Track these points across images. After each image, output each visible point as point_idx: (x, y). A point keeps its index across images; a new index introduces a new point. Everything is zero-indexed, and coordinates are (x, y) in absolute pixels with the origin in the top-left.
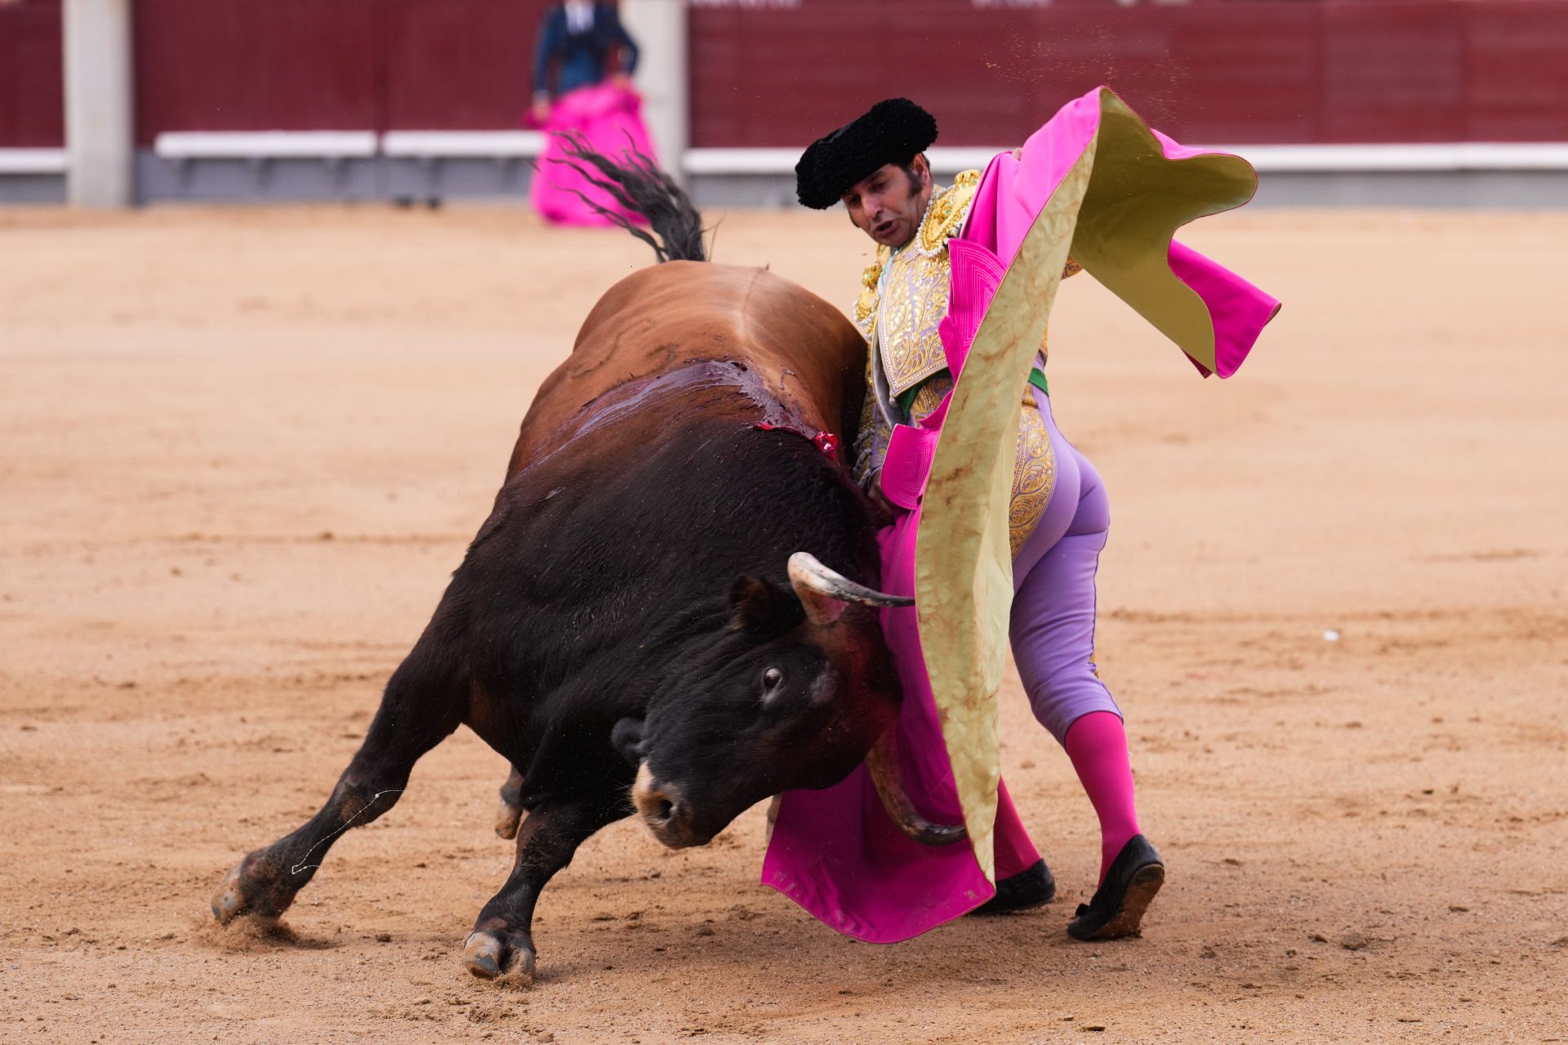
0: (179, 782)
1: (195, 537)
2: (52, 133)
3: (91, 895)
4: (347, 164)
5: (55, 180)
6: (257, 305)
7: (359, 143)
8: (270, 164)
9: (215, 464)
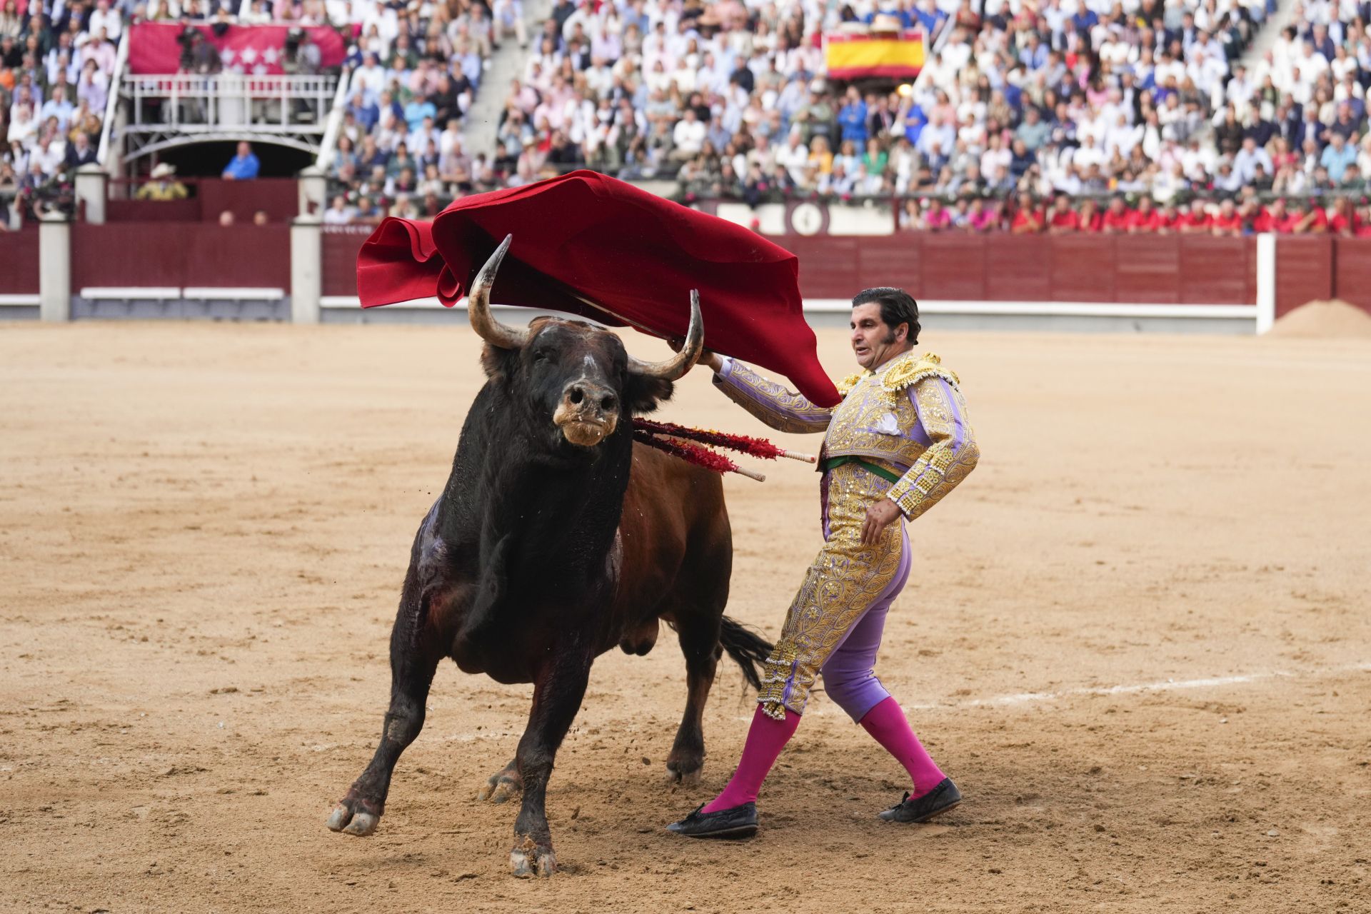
0: (72, 556)
1: (86, 454)
2: (34, 288)
3: (29, 602)
4: (167, 302)
5: (36, 308)
6: (121, 360)
7: (173, 293)
8: (132, 302)
9: (97, 424)
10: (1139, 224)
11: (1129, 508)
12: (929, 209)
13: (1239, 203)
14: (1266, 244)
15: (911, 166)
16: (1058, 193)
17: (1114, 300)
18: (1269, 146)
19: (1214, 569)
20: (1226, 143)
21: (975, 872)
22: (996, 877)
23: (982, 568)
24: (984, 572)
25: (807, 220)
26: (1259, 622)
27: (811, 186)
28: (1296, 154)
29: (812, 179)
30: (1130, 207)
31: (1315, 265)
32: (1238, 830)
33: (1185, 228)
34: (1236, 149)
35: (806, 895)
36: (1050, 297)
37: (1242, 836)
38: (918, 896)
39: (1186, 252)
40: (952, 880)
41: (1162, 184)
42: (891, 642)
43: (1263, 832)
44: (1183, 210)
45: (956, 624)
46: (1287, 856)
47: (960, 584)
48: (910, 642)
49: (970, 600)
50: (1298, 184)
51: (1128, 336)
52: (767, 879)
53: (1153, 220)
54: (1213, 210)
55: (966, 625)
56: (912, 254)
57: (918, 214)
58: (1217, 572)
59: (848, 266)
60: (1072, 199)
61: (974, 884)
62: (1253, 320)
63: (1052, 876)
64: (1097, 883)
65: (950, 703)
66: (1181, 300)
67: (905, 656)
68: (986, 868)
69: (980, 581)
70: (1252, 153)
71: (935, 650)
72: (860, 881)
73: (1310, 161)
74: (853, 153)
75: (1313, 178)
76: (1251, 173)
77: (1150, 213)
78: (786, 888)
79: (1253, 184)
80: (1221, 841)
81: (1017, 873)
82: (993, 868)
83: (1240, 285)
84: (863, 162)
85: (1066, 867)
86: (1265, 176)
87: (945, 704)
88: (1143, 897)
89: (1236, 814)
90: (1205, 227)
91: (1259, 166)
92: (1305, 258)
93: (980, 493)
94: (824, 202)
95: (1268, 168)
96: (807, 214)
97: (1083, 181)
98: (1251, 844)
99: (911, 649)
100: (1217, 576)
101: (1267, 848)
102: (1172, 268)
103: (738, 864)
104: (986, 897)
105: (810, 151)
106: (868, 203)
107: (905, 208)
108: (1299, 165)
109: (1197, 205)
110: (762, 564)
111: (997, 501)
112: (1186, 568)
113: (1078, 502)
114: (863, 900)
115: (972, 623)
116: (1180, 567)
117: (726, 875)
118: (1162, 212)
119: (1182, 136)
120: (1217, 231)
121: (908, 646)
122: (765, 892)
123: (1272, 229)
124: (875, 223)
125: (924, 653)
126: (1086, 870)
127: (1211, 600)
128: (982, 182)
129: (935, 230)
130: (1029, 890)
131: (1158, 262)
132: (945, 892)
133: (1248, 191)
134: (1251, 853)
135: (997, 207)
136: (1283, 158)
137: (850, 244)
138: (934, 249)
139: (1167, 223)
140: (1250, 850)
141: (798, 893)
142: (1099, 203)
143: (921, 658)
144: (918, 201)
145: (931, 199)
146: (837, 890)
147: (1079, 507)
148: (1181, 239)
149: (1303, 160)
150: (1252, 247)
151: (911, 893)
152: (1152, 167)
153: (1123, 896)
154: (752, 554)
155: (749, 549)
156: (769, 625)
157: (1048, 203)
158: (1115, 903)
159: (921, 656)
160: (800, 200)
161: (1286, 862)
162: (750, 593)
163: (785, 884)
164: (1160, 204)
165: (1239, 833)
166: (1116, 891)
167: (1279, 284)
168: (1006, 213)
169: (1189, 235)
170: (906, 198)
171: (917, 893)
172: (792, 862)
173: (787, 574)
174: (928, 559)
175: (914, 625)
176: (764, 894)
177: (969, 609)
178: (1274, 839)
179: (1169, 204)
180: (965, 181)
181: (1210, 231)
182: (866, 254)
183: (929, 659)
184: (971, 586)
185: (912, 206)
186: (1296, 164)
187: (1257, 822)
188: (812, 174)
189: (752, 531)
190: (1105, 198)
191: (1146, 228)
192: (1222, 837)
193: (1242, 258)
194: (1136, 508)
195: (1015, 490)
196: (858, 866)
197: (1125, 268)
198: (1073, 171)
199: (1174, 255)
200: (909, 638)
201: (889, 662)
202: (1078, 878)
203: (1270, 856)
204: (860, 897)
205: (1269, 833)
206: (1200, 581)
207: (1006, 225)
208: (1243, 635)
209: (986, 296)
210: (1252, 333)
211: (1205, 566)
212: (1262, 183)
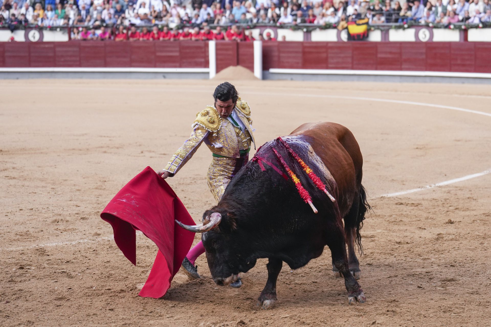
10: (164, 37)
11: (162, 154)
12: (82, 31)
13: (201, 29)
14: (212, 44)
15: (74, 15)
16: (133, 25)
17: (155, 66)
18: (212, 7)
19: (194, 179)
20: (196, 5)
21: (104, 310)
22: (112, 312)
23: (105, 181)
24: (106, 183)
25: (34, 36)
26: (211, 200)
27: (36, 23)
28: (222, 10)
29: (36, 20)
30: (160, 30)
31: (230, 52)
32: (204, 288)
33: (181, 38)
34: (200, 8)
35: (37, 323)
36: (131, 66)
37: (205, 290)
38: (81, 322)
39: (182, 48)
40: (94, 314)
41: (172, 22)
42: (70, 214)
43: (213, 288)
44: (181, 31)
45: (95, 205)
46: (222, 297)
47: (96, 188)
48: (77, 214)
49: (100, 195)
50: (224, 21)
51: (161, 80)
52: (21, 318)
53: (169, 35)
54: (192, 31)
55: (99, 206)
56: (76, 49)
57: (78, 33)
58: (195, 180)
59: (51, 54)
60: (138, 27)
61: (103, 315)
62: (208, 73)
63: (133, 310)
64: (150, 313)
65: (93, 239)
66: (180, 66)
67: (75, 220)
68: (108, 308)
69: (104, 187)
70: (206, 9)
71: (87, 217)
72: (58, 316)
73: (228, 12)
74: (52, 10)
75: (229, 19)
76: (206, 17)
77: (168, 33)
78: (28, 321)
79: (206, 21)
80: (197, 293)
81: (119, 310)
82: (110, 308)
83: (203, 60)
84: (56, 13)
85: (139, 306)
86: (211, 18)
87: (91, 240)
88: (168, 318)
89: (203, 281)
90: (189, 38)
91: (209, 14)
92: (227, 50)
93: (104, 150)
94: (41, 29)
95: (212, 15)
96: (34, 34)
97: (142, 20)
98: (208, 293)
99: (77, 217)
100: (195, 182)
101: (214, 295)
102: (177, 54)
103: (9, 312)
104: (108, 321)
105: (34, 9)
106: (58, 29)
107: (73, 31)
108: (224, 14)
109: (186, 30)
110: (18, 182)
111: (111, 153)
112: (184, 179)
113: (142, 152)
114: (59, 324)
115: (101, 205)
116: (181, 178)
117: (4, 317)
118: (172, 32)
119: (179, 3)
120: (193, 38)
121: (77, 215)
122: (20, 323)
123: (214, 39)
124: (62, 37)
125: (83, 218)
126: (146, 307)
127: (193, 192)
128: (103, 21)
129: (85, 40)
130: (124, 317)
131: (171, 51)
132: (91, 319)
133: (204, 24)
134: (208, 297)
135: (109, 31)
136: (218, 11)
137: (52, 46)
138: (85, 47)
139: (175, 36)
140: (208, 296)
141: (33, 323)
142: (149, 29)
143: (81, 221)
144: (77, 28)
145: (83, 27)
146: (49, 321)
147: (142, 154)
148: (180, 42)
149: (225, 12)
150: (207, 46)
151: (78, 321)
152: (169, 15)
153: (160, 318)
154: (14, 178)
155: (13, 176)
156: (21, 209)
157: (128, 29)
158: (157, 321)
159: (82, 220)
160: (31, 28)
161: (221, 300)
162: (13, 195)
163: (28, 319)
164: (172, 29)
165: (204, 289)
166: (157, 315)
167: (217, 60)
168: (112, 33)
169: (183, 41)
170: (73, 27)
171: (80, 320)
172: (31, 310)
173: (28, 186)
174: (84, 178)
175: (79, 206)
176: (19, 324)
177: (100, 199)
178: (217, 291)
179: (174, 29)
180: (96, 20)
181: (191, 39)
182: (58, 49)
183: (85, 221)
184: (101, 189)
185: (75, 30)
186: (222, 13)
187: (211, 284)
188: (36, 18)
189: (14, 168)
190: (151, 27)
191: (167, 38)
192: (197, 291)
193: (203, 50)
194: (164, 154)
195: (118, 148)
196: (57, 310)
197: (159, 54)
198: (138, 16)
199: (178, 49)
200: (77, 212)
201: (69, 223)
202: (143, 311)
203: (216, 298)
204: (58, 323)
205: (215, 288)
206: (189, 184)
207: (112, 38)
208: (205, 206)
209: (105, 65)
210: (208, 78)
211: (190, 178)
212: (210, 21)
